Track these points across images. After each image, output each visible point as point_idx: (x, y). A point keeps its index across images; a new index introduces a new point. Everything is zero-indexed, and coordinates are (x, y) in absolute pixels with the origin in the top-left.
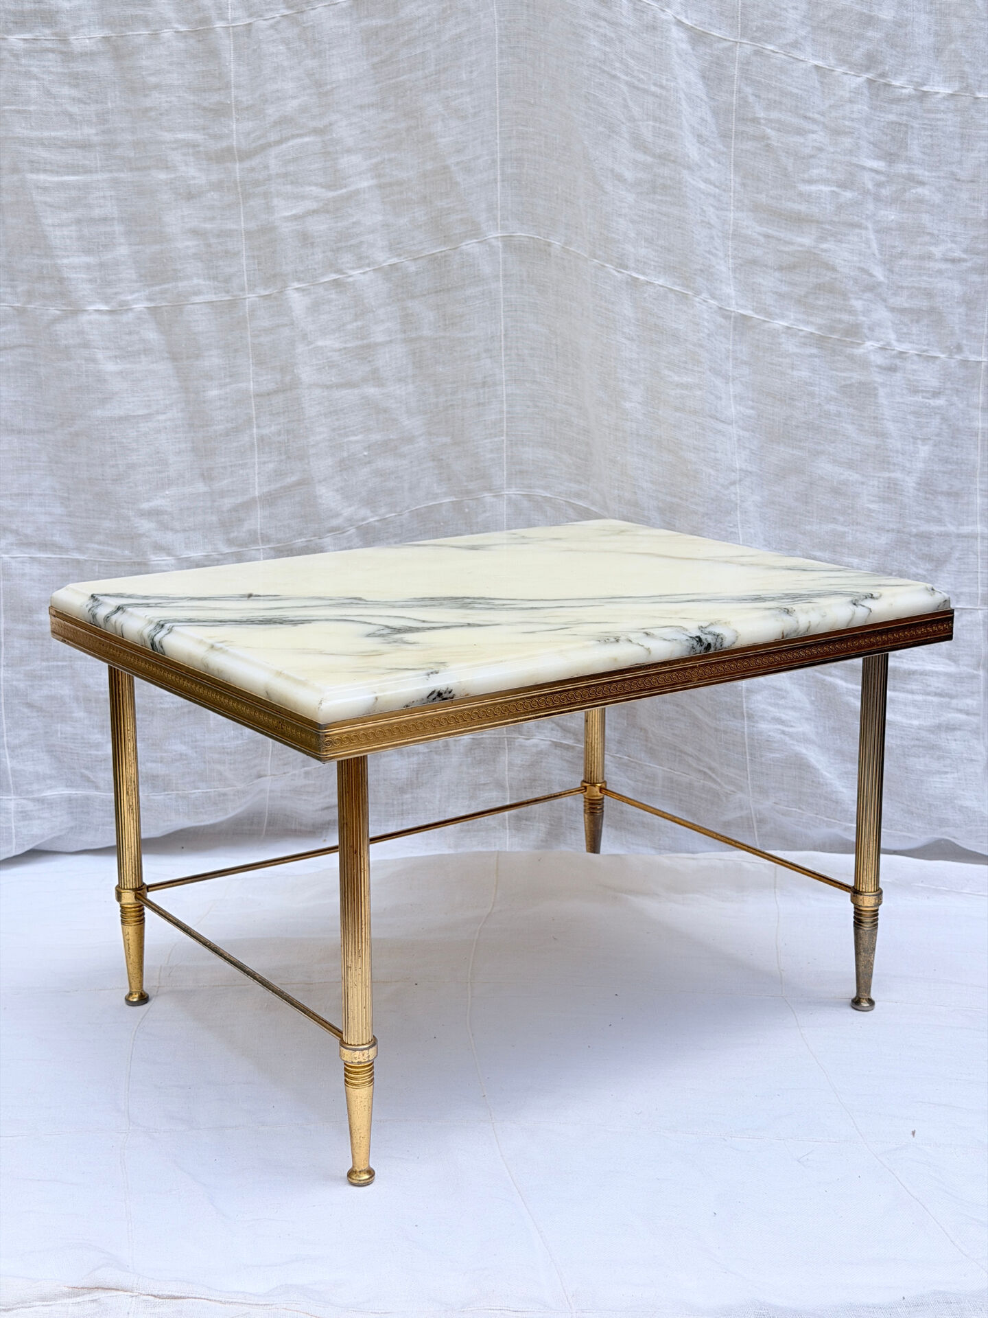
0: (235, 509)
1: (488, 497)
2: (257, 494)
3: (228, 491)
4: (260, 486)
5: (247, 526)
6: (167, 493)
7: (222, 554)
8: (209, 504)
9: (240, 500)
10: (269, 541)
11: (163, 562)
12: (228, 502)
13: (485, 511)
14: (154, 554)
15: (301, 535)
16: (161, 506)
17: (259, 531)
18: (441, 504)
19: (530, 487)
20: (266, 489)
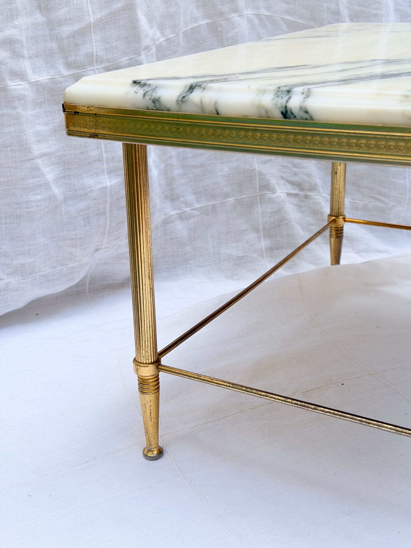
0: (73, 36)
1: (235, 17)
2: (92, 21)
3: (66, 19)
4: (93, 13)
5: (84, 50)
6: (16, 23)
7: (63, 77)
8: (47, 33)
9: (76, 27)
10: (101, 62)
11: (18, 87)
12: (66, 30)
13: (234, 29)
14: (11, 80)
15: (125, 54)
16: (13, 35)
17: (95, 54)
18: (200, 26)
19: (258, 8)
20: (98, 16)
